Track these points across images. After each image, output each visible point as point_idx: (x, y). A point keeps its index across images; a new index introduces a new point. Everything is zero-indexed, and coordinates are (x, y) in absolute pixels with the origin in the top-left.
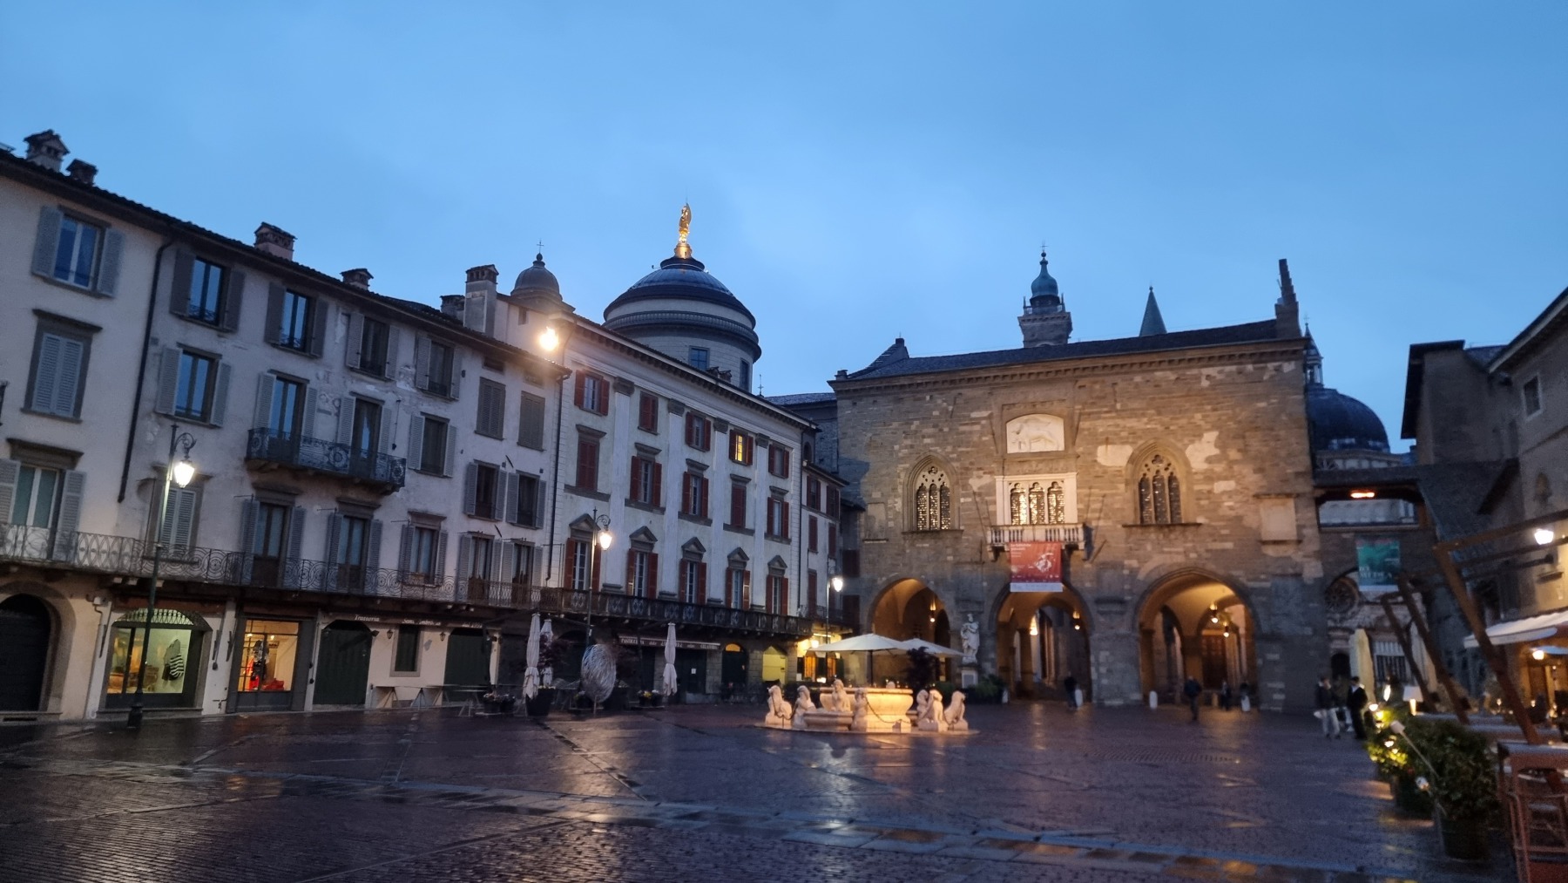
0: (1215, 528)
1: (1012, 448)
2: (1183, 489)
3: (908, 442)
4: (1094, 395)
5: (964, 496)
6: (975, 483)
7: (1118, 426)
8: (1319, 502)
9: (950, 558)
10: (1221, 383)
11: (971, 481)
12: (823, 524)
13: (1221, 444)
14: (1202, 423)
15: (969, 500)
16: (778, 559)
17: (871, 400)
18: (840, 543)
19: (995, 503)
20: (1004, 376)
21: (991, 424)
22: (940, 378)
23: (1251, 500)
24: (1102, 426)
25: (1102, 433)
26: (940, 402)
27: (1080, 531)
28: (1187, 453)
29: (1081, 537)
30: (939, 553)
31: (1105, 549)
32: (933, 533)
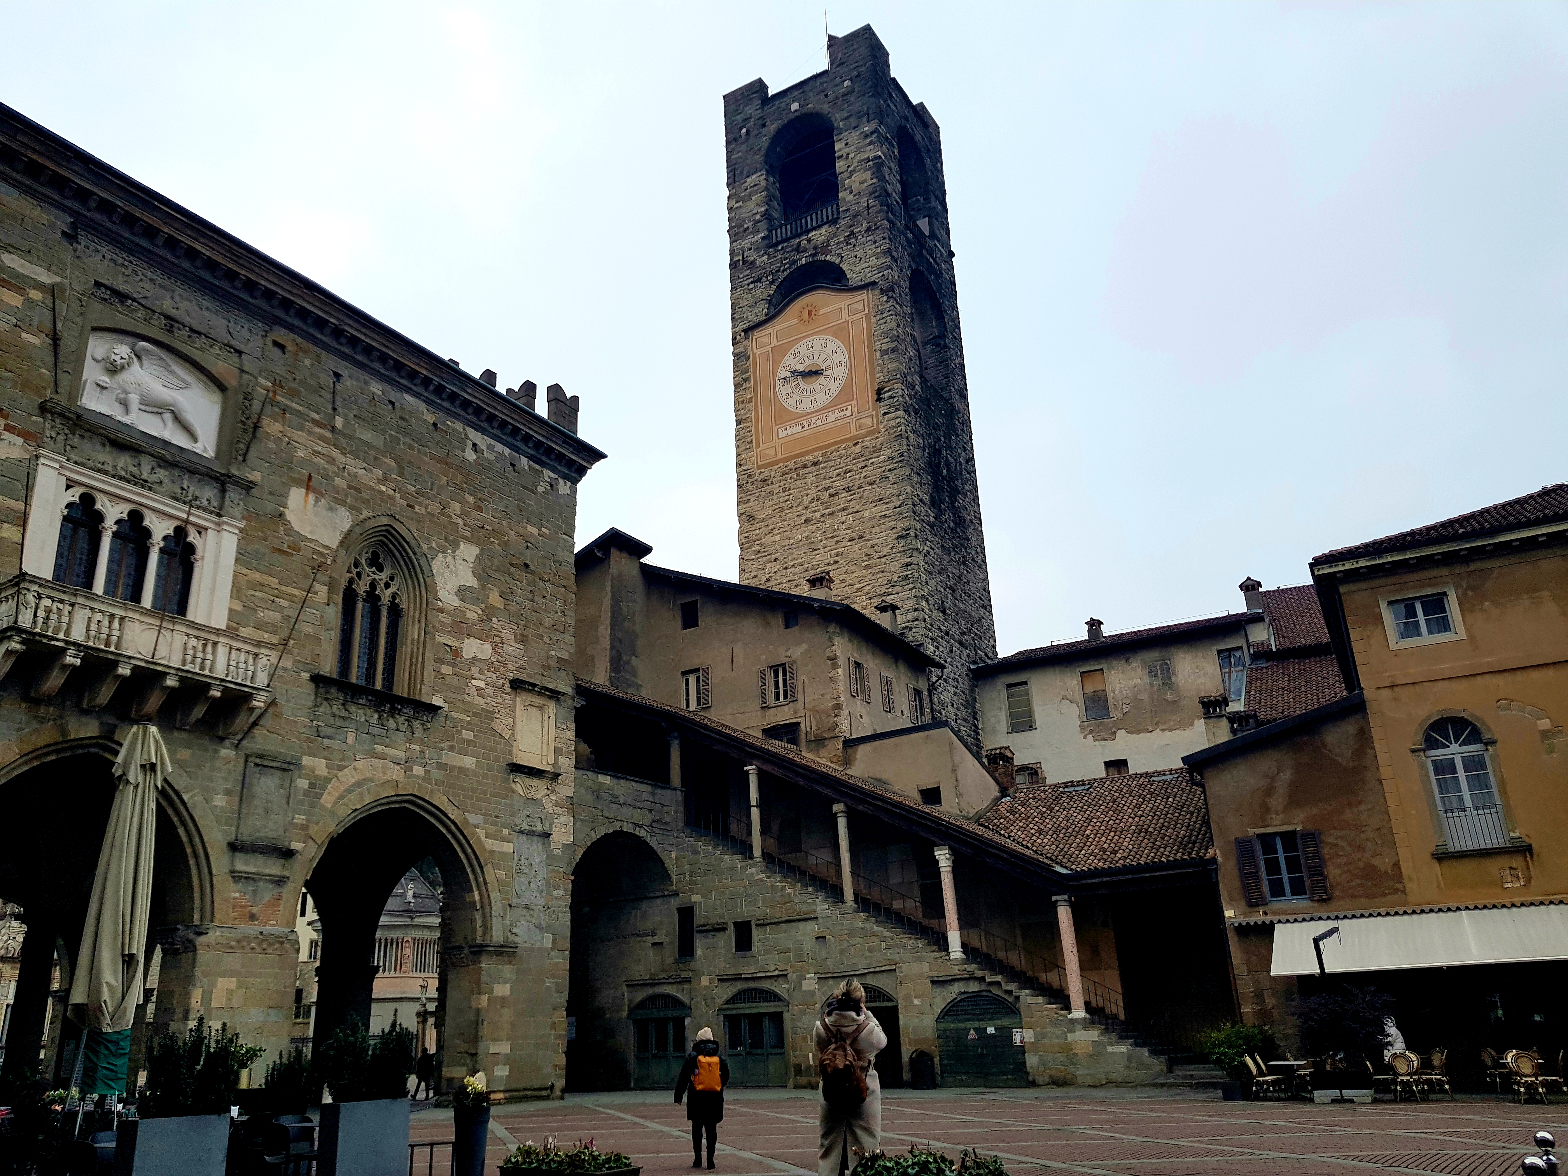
1: (92, 402)
4: (299, 376)
7: (332, 461)
10: (490, 466)
13: (482, 572)
14: (460, 522)
19: (22, 521)
21: (49, 313)
23: (506, 688)
24: (304, 446)
25: (303, 461)
27: (263, 663)
28: (434, 567)
29: (261, 679)
31: (269, 721)
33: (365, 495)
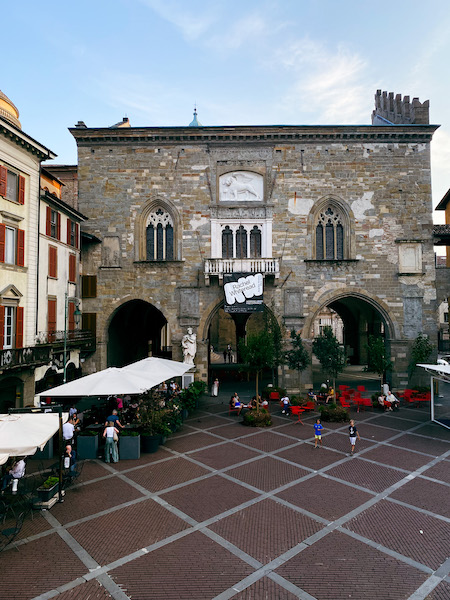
0: (368, 263)
2: (347, 233)
3: (140, 187)
4: (287, 158)
5: (185, 234)
6: (195, 224)
7: (303, 184)
9: (174, 283)
10: (377, 155)
11: (191, 222)
12: (64, 253)
13: (376, 202)
14: (363, 185)
15: (190, 237)
16: (11, 288)
17: (107, 149)
18: (80, 269)
19: (210, 240)
20: (220, 137)
22: (167, 135)
23: (393, 244)
24: (292, 183)
25: (292, 189)
26: (166, 155)
27: (277, 264)
28: (352, 207)
29: (277, 269)
30: (165, 279)
31: (291, 278)
32: (160, 263)
33: (318, 191)
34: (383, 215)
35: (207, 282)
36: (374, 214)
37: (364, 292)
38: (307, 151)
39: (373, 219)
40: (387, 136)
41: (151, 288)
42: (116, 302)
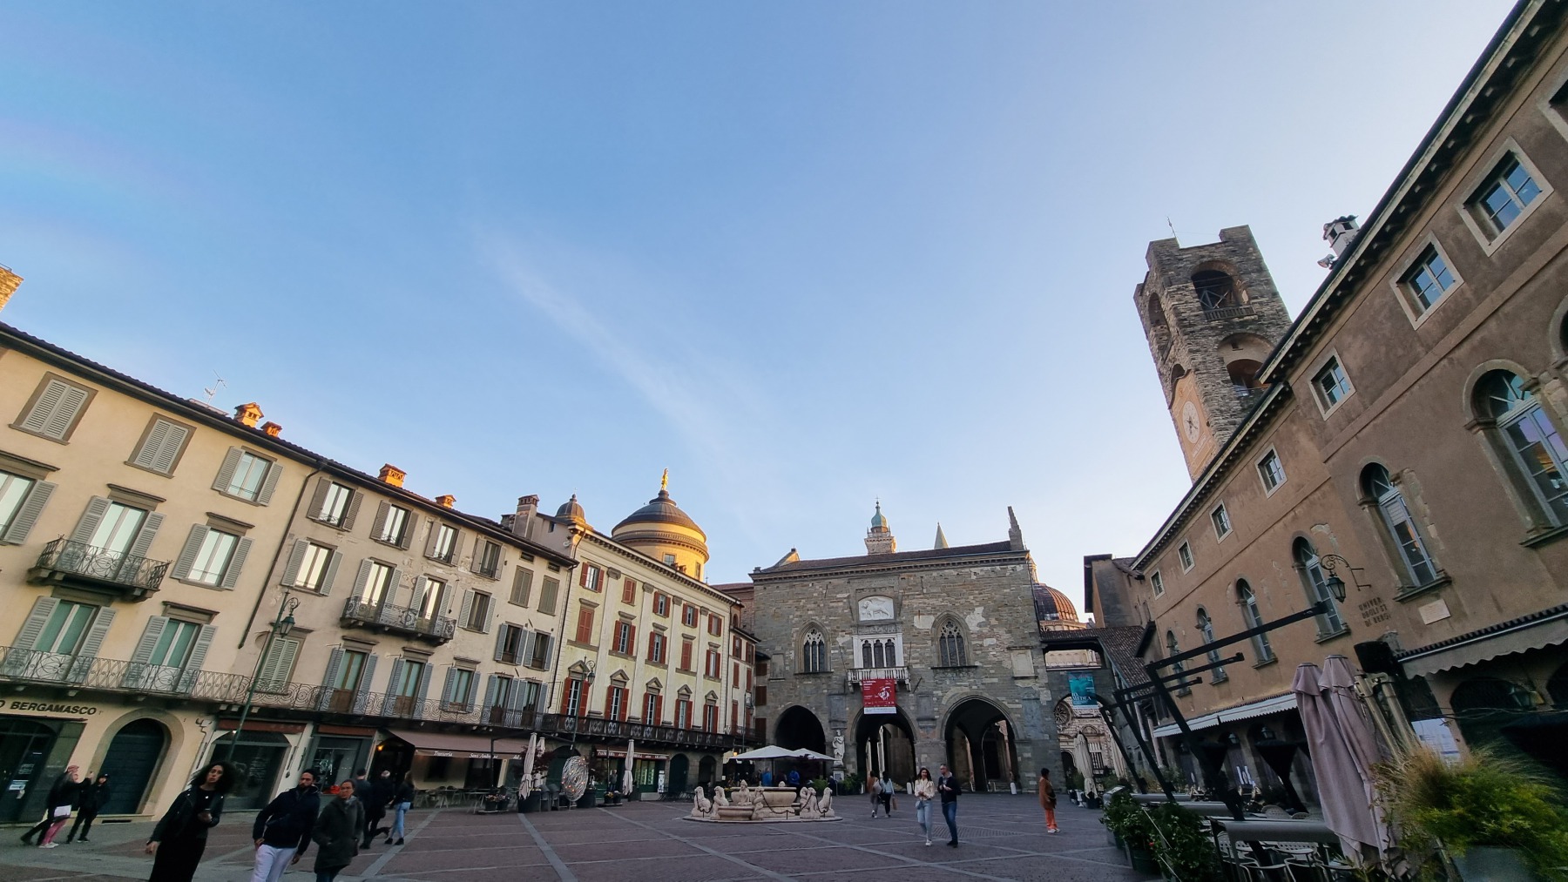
0: (986, 669)
1: (862, 618)
2: (966, 643)
3: (798, 613)
4: (910, 584)
5: (834, 649)
6: (841, 640)
7: (925, 603)
8: (1045, 651)
9: (826, 691)
10: (983, 577)
11: (838, 639)
12: (743, 668)
13: (986, 615)
14: (974, 602)
15: (837, 651)
16: (712, 693)
17: (775, 586)
18: (754, 681)
19: (852, 653)
20: (857, 572)
21: (849, 602)
22: (818, 573)
23: (1006, 651)
24: (916, 603)
25: (916, 608)
26: (817, 588)
27: (906, 671)
28: (967, 620)
29: (906, 676)
30: (818, 688)
31: (921, 684)
32: (815, 674)
33: (938, 608)
34: (994, 626)
35: (851, 689)
36: (986, 626)
37: (986, 695)
38: (925, 577)
39: (985, 630)
40: (988, 561)
41: (808, 696)
42: (781, 709)
